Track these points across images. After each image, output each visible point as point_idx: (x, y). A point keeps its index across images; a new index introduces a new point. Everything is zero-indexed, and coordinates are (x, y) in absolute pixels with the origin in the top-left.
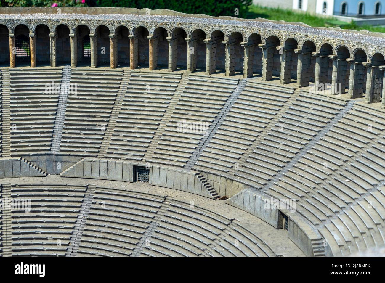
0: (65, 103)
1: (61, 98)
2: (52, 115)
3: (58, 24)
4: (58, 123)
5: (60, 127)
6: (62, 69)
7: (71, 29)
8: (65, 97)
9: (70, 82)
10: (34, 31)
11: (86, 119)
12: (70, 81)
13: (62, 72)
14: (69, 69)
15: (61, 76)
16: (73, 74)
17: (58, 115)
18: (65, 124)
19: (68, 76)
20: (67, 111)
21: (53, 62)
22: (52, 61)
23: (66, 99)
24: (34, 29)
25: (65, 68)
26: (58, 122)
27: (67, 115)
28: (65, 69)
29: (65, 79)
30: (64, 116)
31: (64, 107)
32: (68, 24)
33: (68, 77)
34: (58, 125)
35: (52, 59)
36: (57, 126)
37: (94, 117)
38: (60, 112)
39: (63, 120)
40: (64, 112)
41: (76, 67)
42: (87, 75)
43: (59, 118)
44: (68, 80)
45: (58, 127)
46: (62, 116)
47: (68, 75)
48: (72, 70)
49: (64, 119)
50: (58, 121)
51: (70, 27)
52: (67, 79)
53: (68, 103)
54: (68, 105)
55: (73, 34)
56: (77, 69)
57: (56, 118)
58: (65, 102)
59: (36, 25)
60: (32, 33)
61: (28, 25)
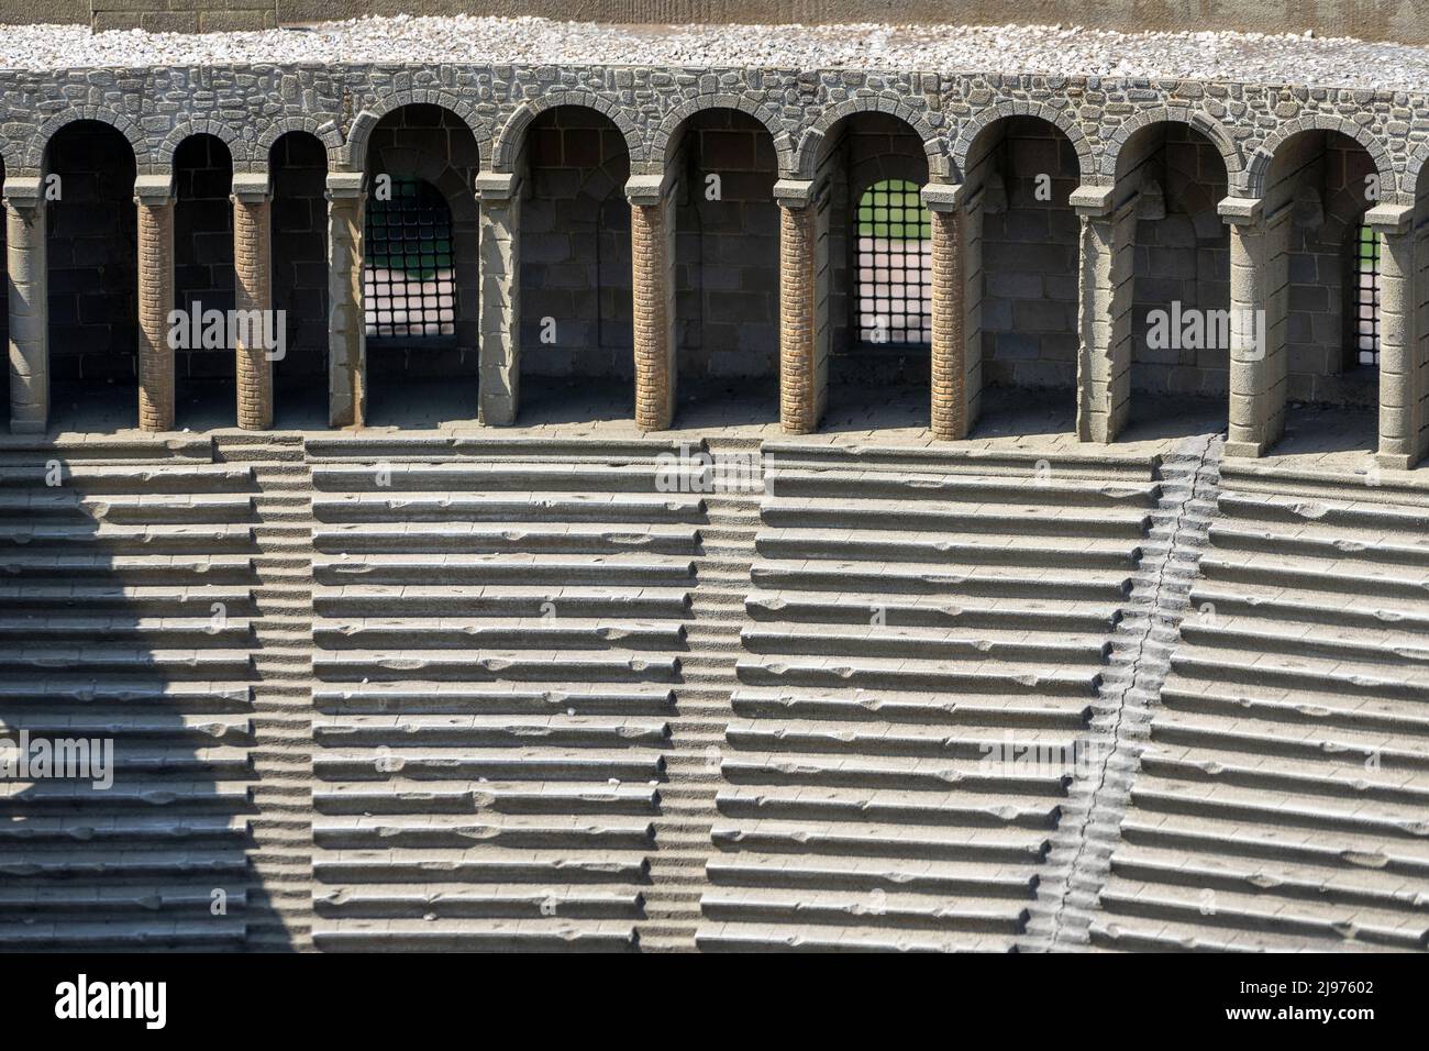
0: (1135, 736)
1: (1113, 696)
2: (1025, 822)
3: (1140, 119)
4: (1060, 890)
5: (1072, 922)
6: (1154, 467)
7: (1232, 163)
8: (1146, 686)
9: (1193, 567)
10: (961, 163)
11: (1275, 873)
12: (1195, 559)
13: (1147, 487)
14: (1204, 462)
15: (1135, 515)
16: (1229, 509)
17: (1069, 830)
18: (1109, 905)
19: (1190, 524)
20: (1140, 802)
21: (1093, 404)
22: (1088, 393)
23: (1147, 704)
24: (960, 149)
25: (1176, 458)
26: (1058, 880)
27: (1132, 836)
28: (1177, 467)
29: (1168, 545)
30: (1108, 838)
31: (1125, 769)
32: (1218, 125)
33: (1187, 533)
34: (1055, 908)
35: (1088, 381)
36: (1047, 915)
37: (1340, 861)
38: (1086, 804)
39: (1102, 873)
40: (1119, 803)
41: (1263, 453)
42: (1333, 519)
43: (1070, 855)
44: (1184, 557)
45: (1052, 925)
46: (1100, 836)
47: (1195, 510)
48: (1226, 474)
49: (1105, 864)
50: (1064, 872)
51: (1226, 147)
52: (1180, 548)
53: (1158, 735)
54: (1154, 752)
55: (1249, 204)
56: (1267, 466)
57: (1047, 847)
58: (1133, 728)
59: (979, 121)
60: (946, 180)
61: (922, 121)
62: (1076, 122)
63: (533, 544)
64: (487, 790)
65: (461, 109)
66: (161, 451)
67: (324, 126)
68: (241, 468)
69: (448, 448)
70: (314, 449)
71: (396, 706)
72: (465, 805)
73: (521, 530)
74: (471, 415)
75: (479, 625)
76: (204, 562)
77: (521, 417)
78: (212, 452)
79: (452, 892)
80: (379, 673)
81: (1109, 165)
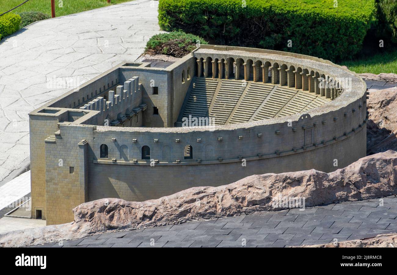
3: (275, 62)
6: (274, 86)
9: (273, 93)
16: (277, 89)
28: (276, 86)
29: (272, 91)
33: (274, 91)
47: (275, 89)
62: (271, 62)
63: (234, 88)
64: (225, 104)
65: (234, 58)
66: (213, 80)
67: (225, 58)
68: (217, 81)
69: (231, 81)
70: (223, 81)
71: (222, 98)
72: (224, 105)
73: (234, 87)
74: (234, 79)
75: (229, 93)
76: (213, 88)
77: (238, 80)
78: (216, 80)
79: (221, 110)
80: (221, 96)
81: (273, 65)
